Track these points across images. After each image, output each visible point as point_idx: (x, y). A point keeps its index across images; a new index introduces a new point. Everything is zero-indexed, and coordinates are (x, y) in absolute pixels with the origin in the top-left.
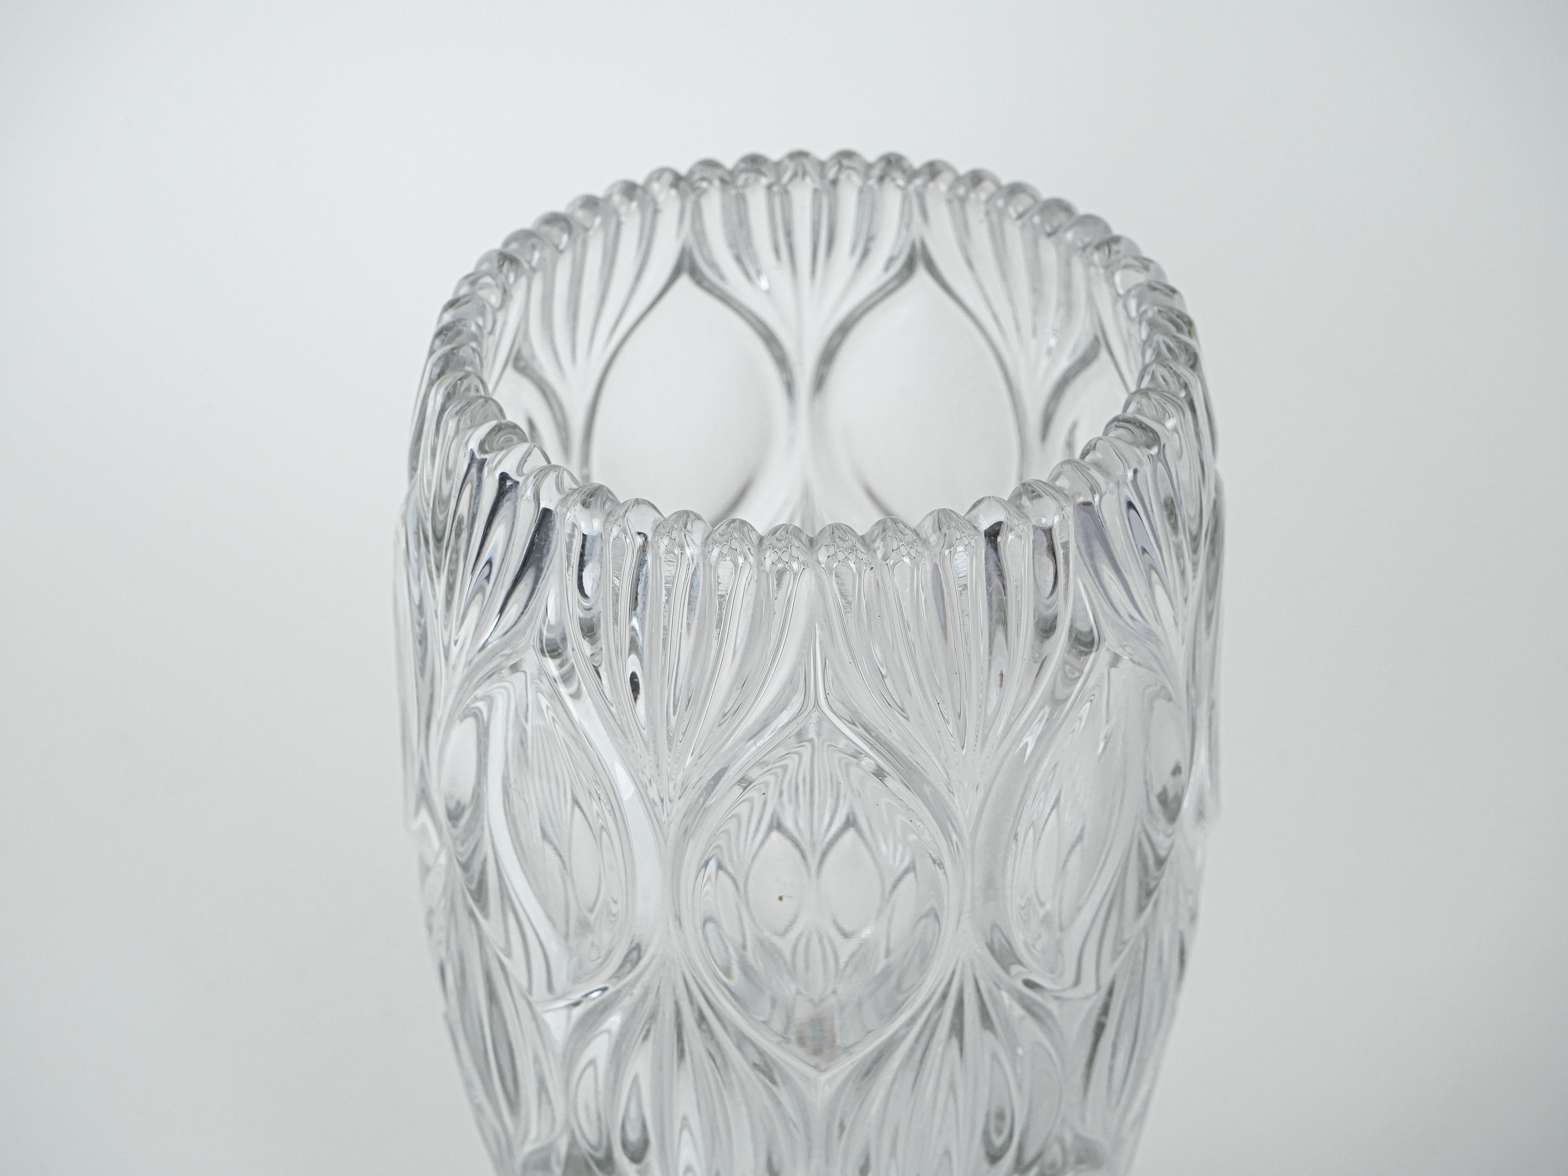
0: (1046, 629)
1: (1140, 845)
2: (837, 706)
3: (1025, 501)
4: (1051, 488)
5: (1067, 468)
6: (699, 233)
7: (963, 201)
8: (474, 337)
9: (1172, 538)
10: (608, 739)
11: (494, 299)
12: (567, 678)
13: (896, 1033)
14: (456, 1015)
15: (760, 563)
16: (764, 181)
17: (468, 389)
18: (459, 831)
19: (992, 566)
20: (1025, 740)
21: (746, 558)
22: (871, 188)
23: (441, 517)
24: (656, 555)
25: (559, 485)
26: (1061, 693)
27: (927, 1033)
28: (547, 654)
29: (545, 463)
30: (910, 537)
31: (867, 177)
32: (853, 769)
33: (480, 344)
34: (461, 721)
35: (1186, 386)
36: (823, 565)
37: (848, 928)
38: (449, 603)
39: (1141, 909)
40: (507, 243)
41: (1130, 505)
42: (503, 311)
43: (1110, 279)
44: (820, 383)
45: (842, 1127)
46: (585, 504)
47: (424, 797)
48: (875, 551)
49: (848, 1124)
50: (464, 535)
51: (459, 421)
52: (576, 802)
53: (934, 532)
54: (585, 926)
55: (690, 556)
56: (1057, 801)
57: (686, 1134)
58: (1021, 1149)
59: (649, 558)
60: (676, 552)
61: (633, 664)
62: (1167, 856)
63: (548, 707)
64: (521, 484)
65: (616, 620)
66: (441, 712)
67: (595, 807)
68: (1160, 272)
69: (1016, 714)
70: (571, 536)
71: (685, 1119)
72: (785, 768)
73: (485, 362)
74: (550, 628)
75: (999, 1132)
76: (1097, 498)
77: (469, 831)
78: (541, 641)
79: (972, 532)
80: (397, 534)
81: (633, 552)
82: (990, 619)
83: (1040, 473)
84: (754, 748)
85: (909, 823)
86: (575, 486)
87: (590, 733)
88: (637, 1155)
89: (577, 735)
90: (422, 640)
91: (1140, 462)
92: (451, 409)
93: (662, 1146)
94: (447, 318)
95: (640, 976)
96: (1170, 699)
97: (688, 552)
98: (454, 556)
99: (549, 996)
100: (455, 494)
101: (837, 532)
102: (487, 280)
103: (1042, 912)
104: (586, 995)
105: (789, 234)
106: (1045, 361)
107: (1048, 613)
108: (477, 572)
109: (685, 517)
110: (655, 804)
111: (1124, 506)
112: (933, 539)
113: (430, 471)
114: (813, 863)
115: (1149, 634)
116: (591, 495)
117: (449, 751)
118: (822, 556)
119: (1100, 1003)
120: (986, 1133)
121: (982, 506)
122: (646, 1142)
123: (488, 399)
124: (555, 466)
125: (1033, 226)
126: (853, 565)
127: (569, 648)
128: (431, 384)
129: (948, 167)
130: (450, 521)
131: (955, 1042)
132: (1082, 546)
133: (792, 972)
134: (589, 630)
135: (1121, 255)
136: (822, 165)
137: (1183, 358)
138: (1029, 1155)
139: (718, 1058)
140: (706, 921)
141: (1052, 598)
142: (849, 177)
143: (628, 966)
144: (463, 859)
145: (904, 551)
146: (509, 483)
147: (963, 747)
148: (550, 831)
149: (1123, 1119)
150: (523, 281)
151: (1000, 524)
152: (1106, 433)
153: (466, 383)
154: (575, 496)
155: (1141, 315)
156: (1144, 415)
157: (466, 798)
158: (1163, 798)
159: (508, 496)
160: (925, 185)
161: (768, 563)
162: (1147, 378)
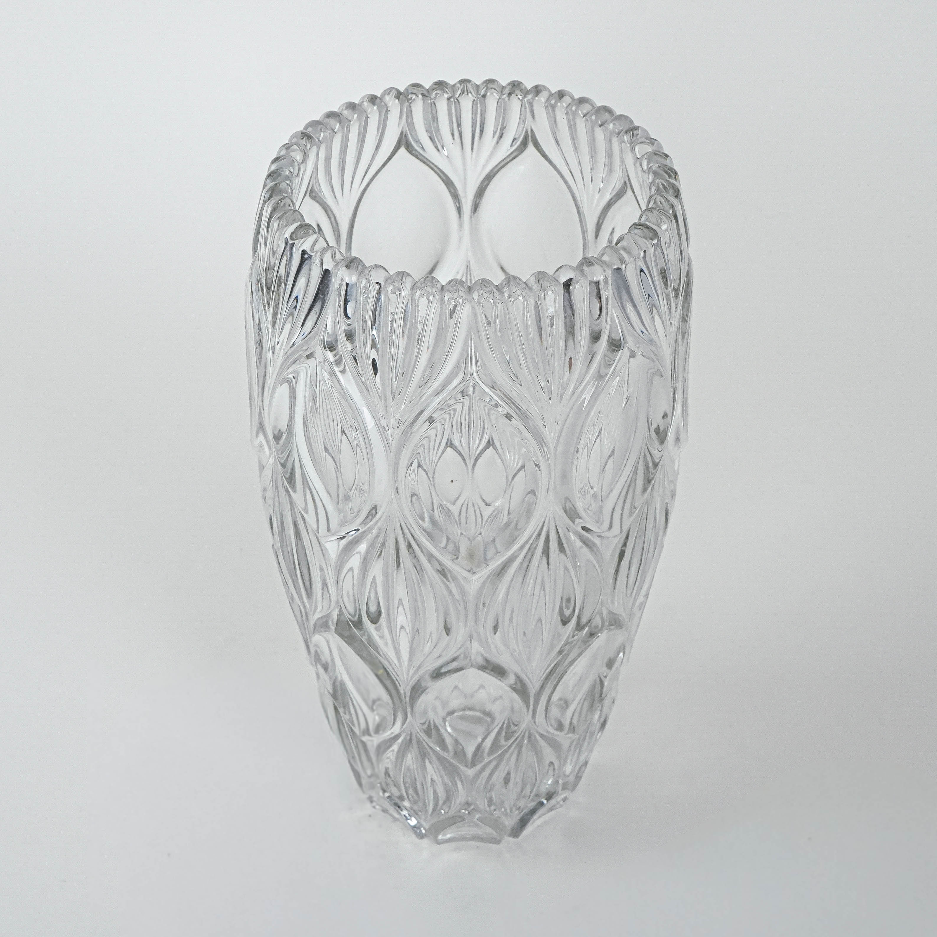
0: (596, 337)
1: (645, 456)
2: (484, 377)
3: (585, 268)
4: (599, 260)
5: (608, 249)
6: (411, 124)
7: (553, 107)
8: (288, 178)
9: (664, 290)
10: (359, 394)
11: (299, 157)
12: (338, 362)
13: (513, 554)
14: (278, 544)
15: (442, 299)
16: (446, 96)
17: (284, 205)
18: (279, 446)
19: (567, 303)
20: (583, 396)
21: (434, 297)
22: (504, 99)
23: (270, 277)
24: (386, 295)
25: (333, 257)
26: (603, 371)
27: (530, 554)
28: (327, 349)
29: (326, 245)
30: (523, 286)
31: (502, 94)
32: (492, 413)
33: (291, 182)
34: (281, 385)
35: (672, 207)
36: (476, 300)
37: (488, 501)
38: (274, 323)
39: (645, 490)
40: (306, 128)
41: (642, 271)
42: (304, 164)
43: (633, 150)
44: (476, 207)
45: (484, 604)
46: (348, 267)
47: (261, 427)
48: (503, 293)
49: (487, 603)
50: (283, 285)
51: (279, 222)
52: (343, 432)
53: (536, 283)
54: (347, 498)
55: (404, 296)
56: (600, 433)
57: (401, 608)
58: (579, 617)
59: (382, 296)
60: (397, 293)
61: (373, 354)
62: (659, 462)
63: (328, 379)
64: (313, 257)
65: (364, 331)
66: (270, 381)
67: (354, 434)
68: (660, 146)
69: (580, 381)
70: (341, 285)
71: (400, 600)
72: (455, 410)
73: (294, 192)
74: (329, 335)
75: (568, 608)
76: (624, 266)
77: (285, 446)
78: (324, 343)
79: (556, 283)
80: (246, 286)
81: (374, 293)
82: (566, 331)
83: (593, 253)
84: (438, 400)
85: (521, 441)
86: (342, 258)
87: (351, 391)
88: (375, 620)
89: (344, 394)
90: (260, 343)
91: (647, 247)
92: (276, 216)
93: (388, 615)
94: (273, 167)
95: (377, 522)
96: (662, 376)
97: (403, 293)
98: (277, 298)
99: (328, 534)
100: (278, 262)
101: (483, 283)
102: (295, 147)
103: (592, 492)
104: (348, 533)
105: (459, 125)
106: (597, 196)
107: (597, 328)
108: (289, 305)
109: (402, 275)
110: (385, 429)
111: (639, 271)
112: (535, 287)
113: (263, 251)
114: (470, 466)
115: (651, 341)
116: (351, 262)
117: (274, 402)
118: (475, 296)
119: (622, 540)
120: (561, 609)
121: (561, 270)
122: (380, 613)
123: (295, 211)
124: (332, 247)
125: (592, 121)
126: (492, 301)
127: (339, 346)
128: (265, 203)
129: (545, 88)
130: (274, 279)
131: (544, 560)
132: (616, 293)
133: (459, 524)
134: (350, 336)
135: (638, 137)
136: (478, 86)
137: (671, 191)
138: (584, 620)
139: (418, 567)
140: (412, 495)
141: (598, 321)
142: (492, 94)
143: (370, 517)
144: (282, 461)
145: (519, 293)
146: (306, 256)
147: (550, 399)
148: (329, 447)
149: (634, 603)
150: (315, 148)
151: (570, 280)
152: (629, 232)
153: (283, 202)
154: (342, 262)
155: (649, 169)
156: (650, 222)
157: (284, 428)
158: (657, 431)
159: (306, 262)
160: (533, 98)
161: (446, 299)
162: (652, 202)
